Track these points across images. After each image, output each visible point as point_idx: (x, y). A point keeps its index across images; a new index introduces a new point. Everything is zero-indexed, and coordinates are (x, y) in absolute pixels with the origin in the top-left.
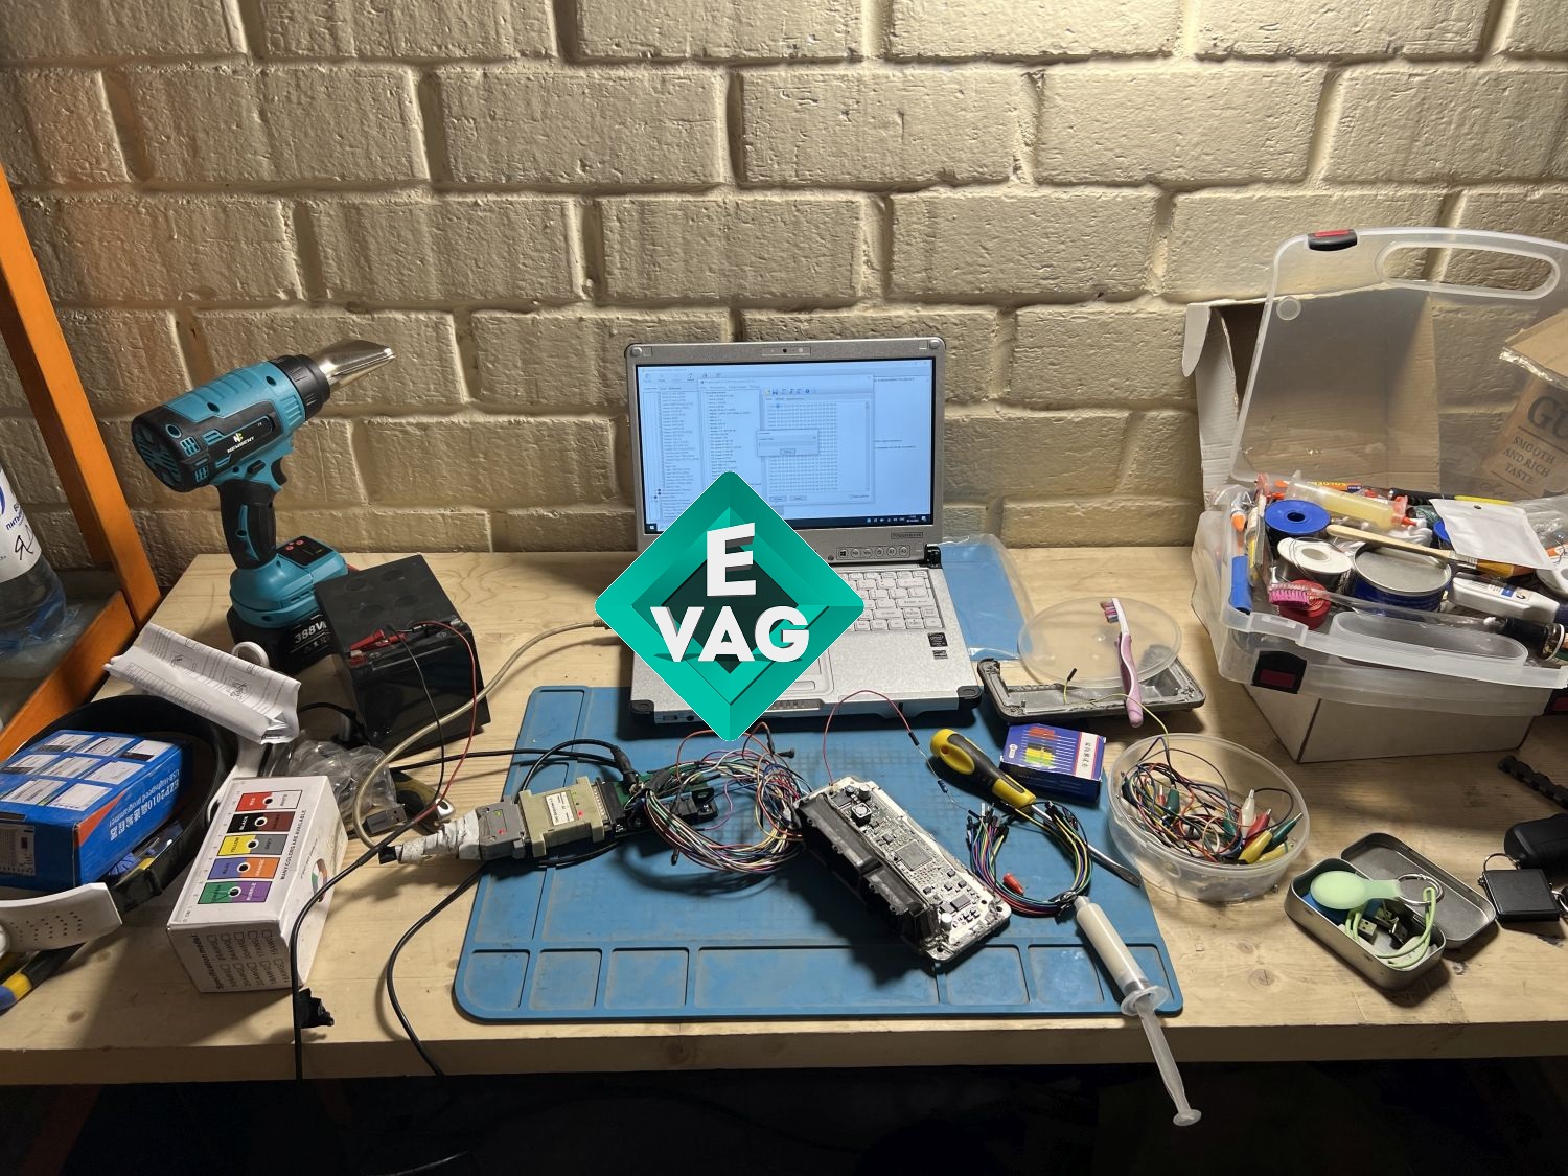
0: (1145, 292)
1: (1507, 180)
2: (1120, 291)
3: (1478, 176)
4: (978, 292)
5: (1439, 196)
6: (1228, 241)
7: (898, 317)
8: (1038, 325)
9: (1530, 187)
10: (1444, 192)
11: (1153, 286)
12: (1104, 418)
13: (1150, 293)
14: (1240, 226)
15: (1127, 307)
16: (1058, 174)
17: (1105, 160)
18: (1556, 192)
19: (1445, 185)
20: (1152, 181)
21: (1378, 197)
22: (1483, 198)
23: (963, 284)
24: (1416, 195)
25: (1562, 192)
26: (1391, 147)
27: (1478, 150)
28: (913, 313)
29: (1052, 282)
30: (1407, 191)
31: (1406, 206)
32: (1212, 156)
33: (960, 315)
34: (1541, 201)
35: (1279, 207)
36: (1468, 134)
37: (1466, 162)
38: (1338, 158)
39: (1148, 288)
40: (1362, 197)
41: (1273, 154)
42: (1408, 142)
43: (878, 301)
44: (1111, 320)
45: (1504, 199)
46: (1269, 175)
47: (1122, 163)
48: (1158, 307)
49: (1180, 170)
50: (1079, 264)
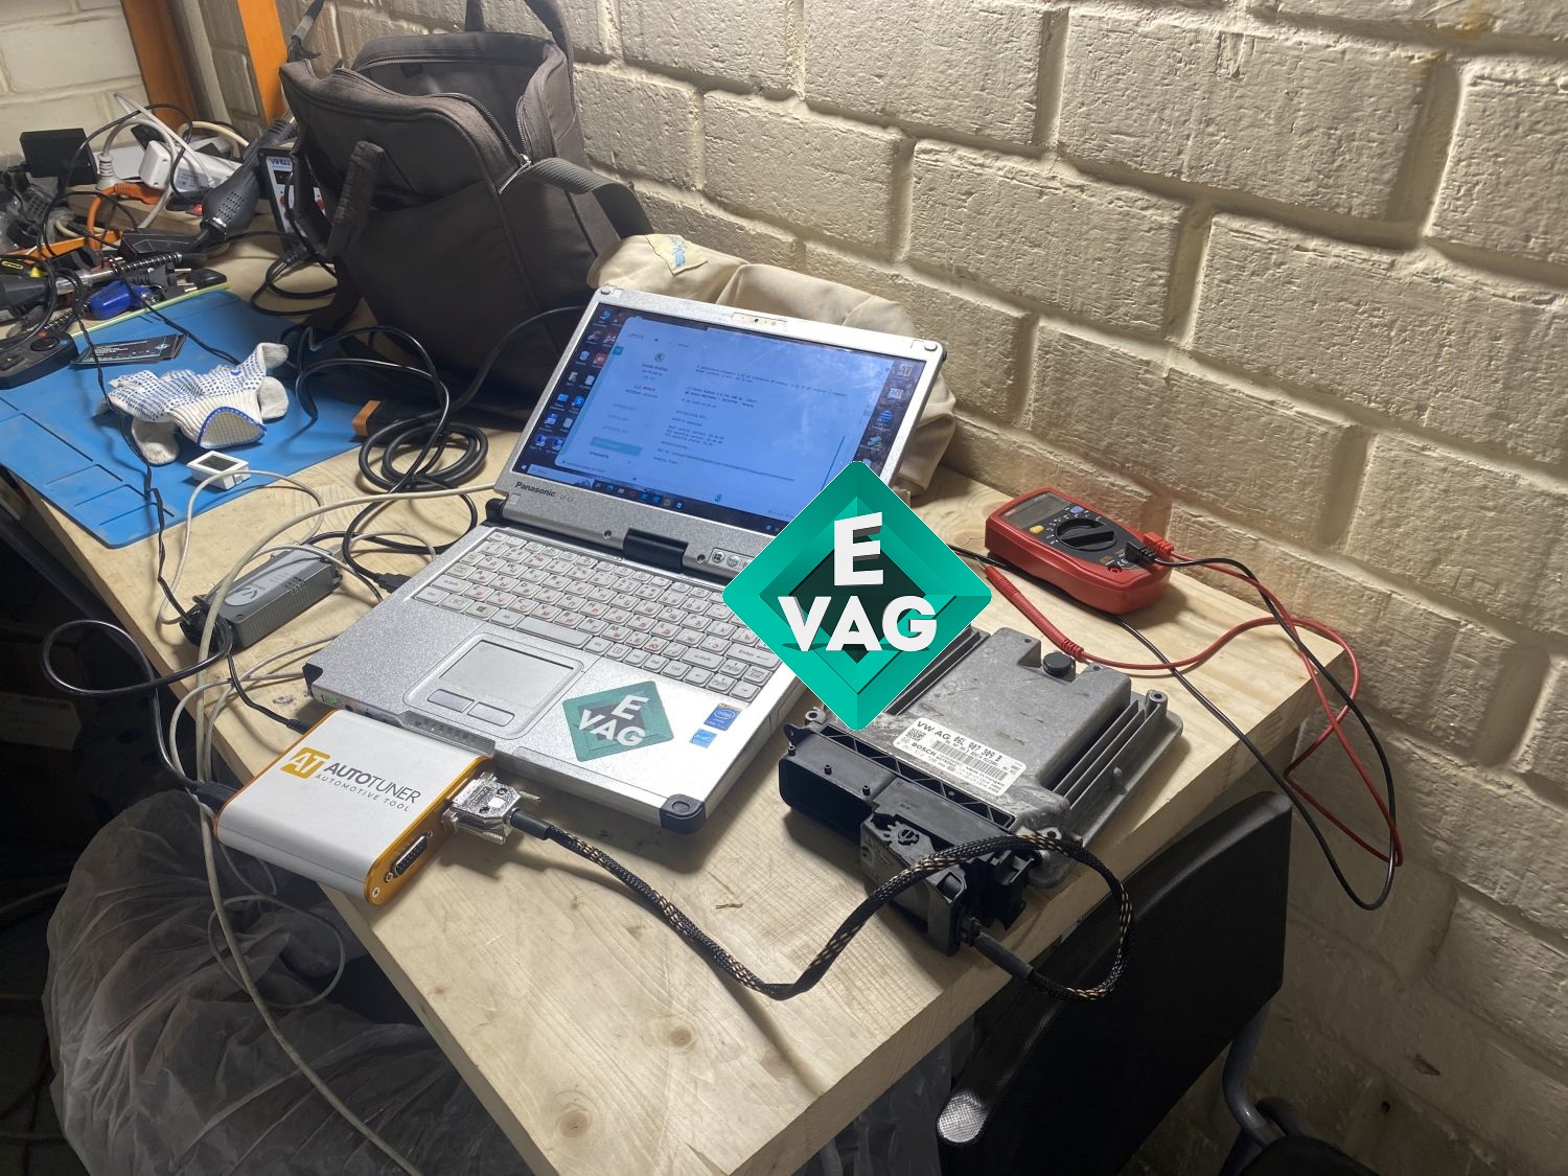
4: (674, 65)
7: (629, 81)
8: (717, 113)
12: (772, 237)
23: (665, 55)
28: (639, 79)
29: (721, 65)
33: (667, 88)
43: (621, 62)
44: (765, 119)
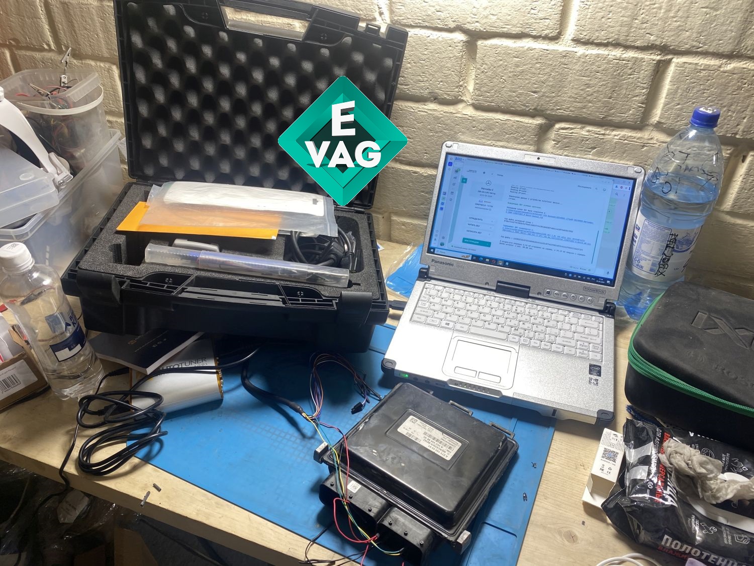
0: (462, 101)
1: (705, 54)
2: (445, 98)
3: (683, 49)
5: (654, 60)
6: (510, 75)
9: (724, 61)
10: (658, 58)
11: (467, 98)
13: (465, 102)
14: (517, 66)
15: (450, 109)
16: (403, 19)
17: (430, 13)
18: (744, 66)
19: (659, 52)
20: (459, 29)
21: (609, 57)
22: (686, 65)
24: (637, 58)
25: (749, 67)
26: (617, 22)
27: (681, 30)
30: (631, 54)
31: (630, 65)
32: (496, 17)
34: (732, 72)
35: (541, 56)
36: (674, 17)
37: (672, 38)
38: (580, 27)
39: (464, 98)
40: (598, 56)
41: (536, 19)
42: (629, 19)
45: (702, 68)
46: (534, 33)
47: (440, 16)
48: (470, 112)
49: (477, 24)
50: (420, 78)
